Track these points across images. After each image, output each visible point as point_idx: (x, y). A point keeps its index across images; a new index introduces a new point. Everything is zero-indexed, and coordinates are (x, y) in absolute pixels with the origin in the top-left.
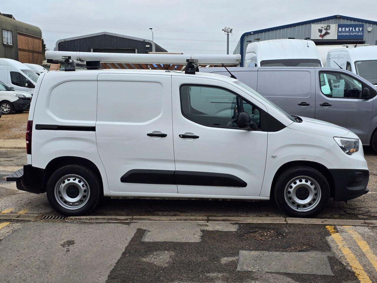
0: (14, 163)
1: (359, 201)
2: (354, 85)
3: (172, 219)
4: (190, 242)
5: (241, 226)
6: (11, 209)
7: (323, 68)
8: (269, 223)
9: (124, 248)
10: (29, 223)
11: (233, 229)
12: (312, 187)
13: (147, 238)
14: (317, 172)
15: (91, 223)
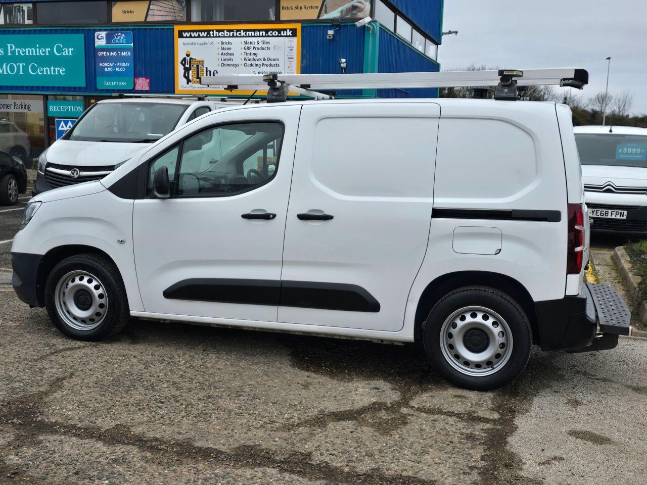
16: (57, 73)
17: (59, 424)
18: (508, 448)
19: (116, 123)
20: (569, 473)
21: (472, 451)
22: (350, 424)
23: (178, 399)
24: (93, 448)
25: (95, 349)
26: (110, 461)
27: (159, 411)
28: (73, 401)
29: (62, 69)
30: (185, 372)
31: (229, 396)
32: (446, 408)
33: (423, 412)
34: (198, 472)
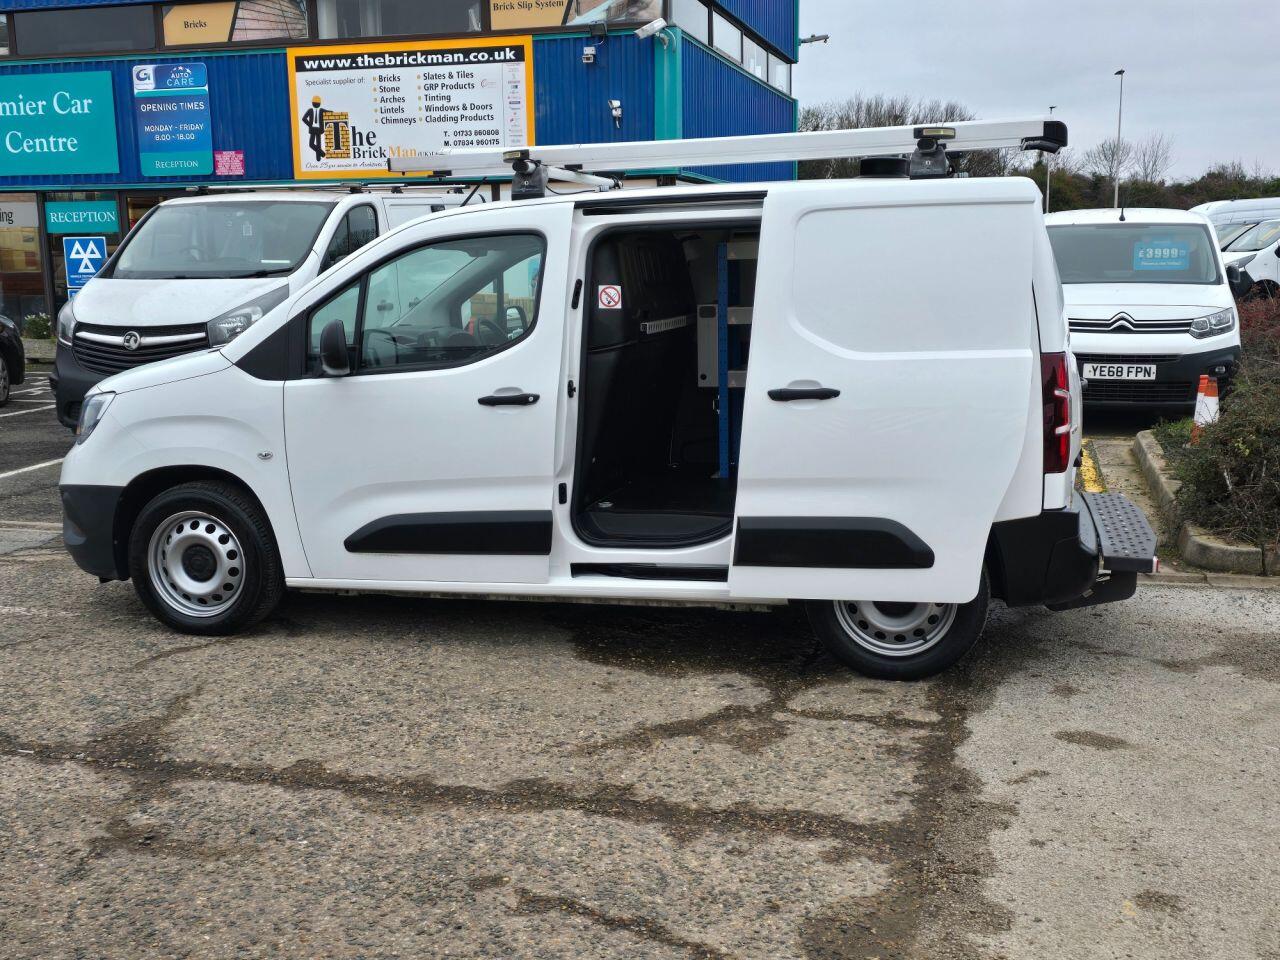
16: (61, 149)
17: (201, 764)
18: (957, 762)
19: (195, 242)
20: (1059, 793)
21: (897, 771)
22: (691, 742)
23: (394, 717)
24: (269, 796)
25: (227, 648)
26: (303, 814)
27: (365, 737)
28: (214, 729)
29: (72, 141)
30: (395, 676)
31: (478, 708)
32: (849, 708)
33: (810, 717)
34: (451, 821)
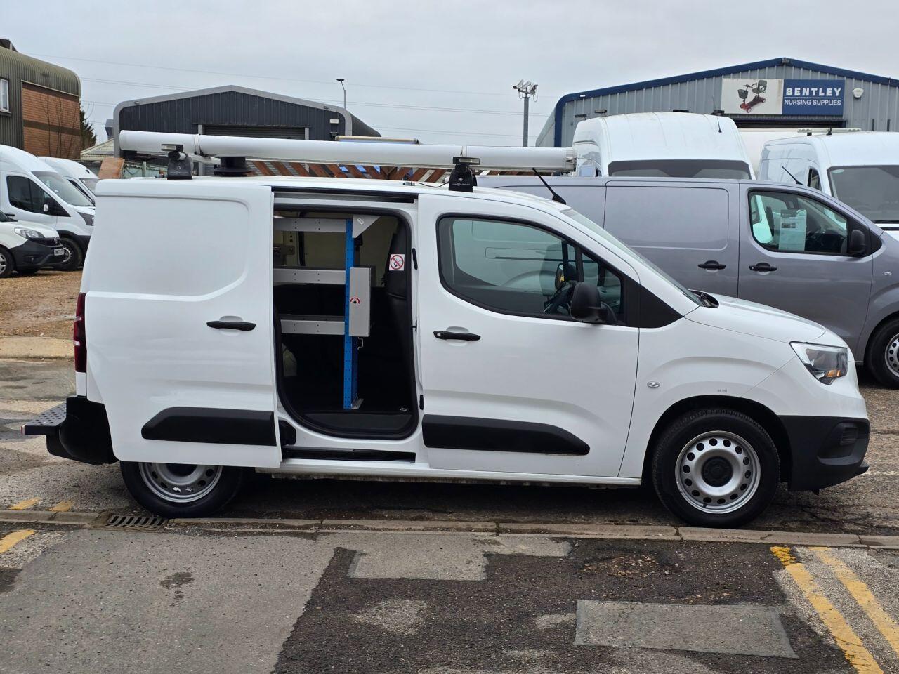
0: (29, 393)
1: (844, 491)
2: (828, 223)
3: (414, 527)
4: (461, 579)
5: (577, 545)
6: (34, 500)
7: (755, 181)
8: (639, 540)
9: (309, 592)
10: (80, 533)
11: (559, 550)
12: (740, 457)
13: (361, 569)
14: (751, 422)
15: (226, 535)
